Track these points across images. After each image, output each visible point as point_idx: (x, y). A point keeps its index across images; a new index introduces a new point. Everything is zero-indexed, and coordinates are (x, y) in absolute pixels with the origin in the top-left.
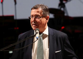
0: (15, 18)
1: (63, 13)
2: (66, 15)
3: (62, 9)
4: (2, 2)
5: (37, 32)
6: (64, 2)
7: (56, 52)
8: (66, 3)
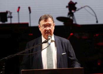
0: (29, 25)
1: (72, 21)
2: (74, 22)
3: (71, 18)
4: (18, 11)
5: (49, 38)
6: (73, 11)
7: (63, 54)
8: (74, 12)
